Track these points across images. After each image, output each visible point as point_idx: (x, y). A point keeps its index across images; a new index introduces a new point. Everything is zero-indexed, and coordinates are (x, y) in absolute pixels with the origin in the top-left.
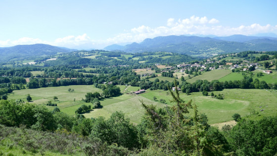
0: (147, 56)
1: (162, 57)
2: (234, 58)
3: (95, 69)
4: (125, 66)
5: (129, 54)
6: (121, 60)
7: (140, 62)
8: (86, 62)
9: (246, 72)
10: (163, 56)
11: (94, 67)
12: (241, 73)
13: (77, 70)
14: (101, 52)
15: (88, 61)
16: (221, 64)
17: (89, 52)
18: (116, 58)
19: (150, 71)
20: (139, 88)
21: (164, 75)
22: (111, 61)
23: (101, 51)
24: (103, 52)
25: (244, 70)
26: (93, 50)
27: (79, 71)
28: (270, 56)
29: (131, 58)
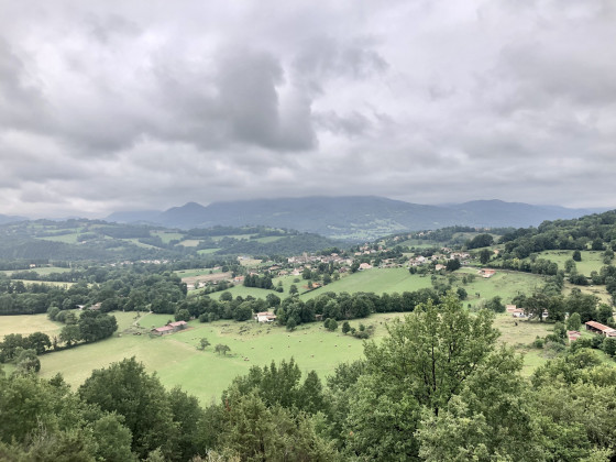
0: (221, 238)
1: (259, 240)
2: (424, 241)
3: (68, 270)
4: (157, 262)
5: (173, 231)
6: (150, 247)
7: (200, 252)
8: (45, 252)
9: (440, 272)
10: (260, 237)
11: (65, 266)
12: (429, 276)
13: (9, 273)
14: (95, 226)
15: (55, 248)
16: (390, 255)
17: (61, 224)
18: (135, 241)
19: (219, 275)
20: (171, 317)
21: (251, 283)
22: (120, 248)
23: (97, 222)
24: (99, 226)
25: (438, 268)
26: (74, 220)
27: (14, 277)
28: (496, 238)
29: (177, 242)
